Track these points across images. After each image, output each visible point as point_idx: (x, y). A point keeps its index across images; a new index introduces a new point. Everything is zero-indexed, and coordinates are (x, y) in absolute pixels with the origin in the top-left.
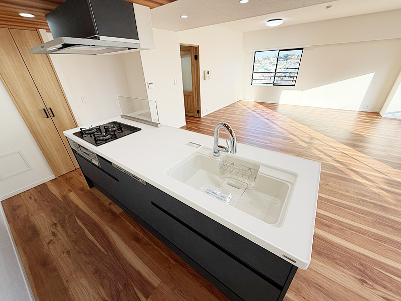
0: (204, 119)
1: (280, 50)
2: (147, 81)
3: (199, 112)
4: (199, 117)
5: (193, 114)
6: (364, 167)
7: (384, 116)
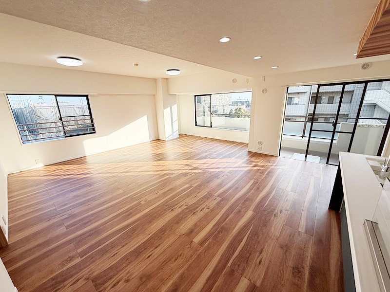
7: (166, 140)
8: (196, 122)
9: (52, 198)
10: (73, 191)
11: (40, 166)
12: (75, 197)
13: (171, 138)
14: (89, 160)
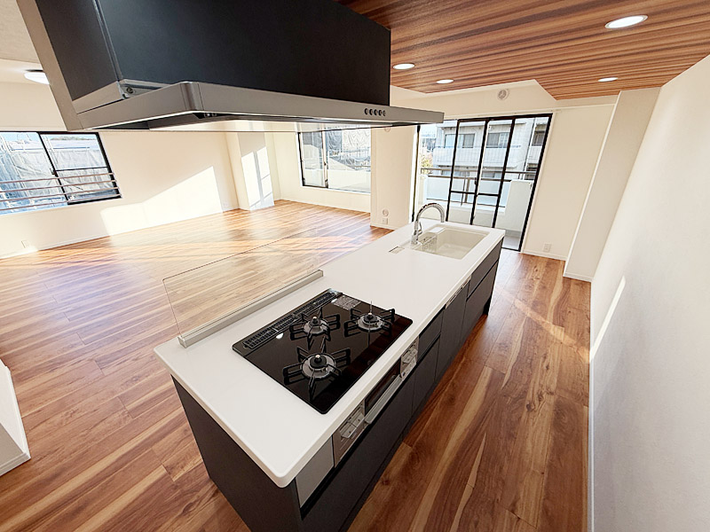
7: (251, 209)
8: (303, 179)
9: (51, 291)
10: (82, 282)
11: (31, 250)
12: (83, 289)
13: (259, 206)
14: (114, 241)
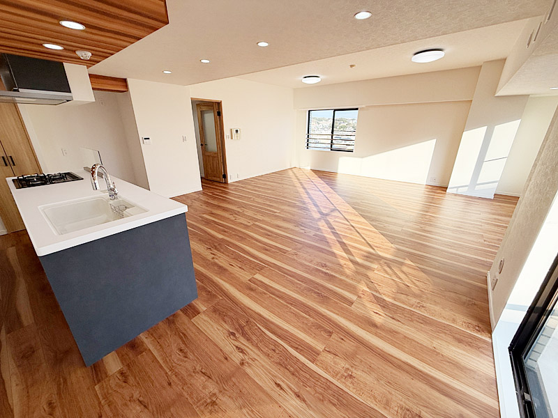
0: (232, 185)
1: (335, 110)
2: (142, 135)
3: (225, 176)
4: (226, 183)
5: (218, 179)
6: (359, 241)
7: (449, 191)
